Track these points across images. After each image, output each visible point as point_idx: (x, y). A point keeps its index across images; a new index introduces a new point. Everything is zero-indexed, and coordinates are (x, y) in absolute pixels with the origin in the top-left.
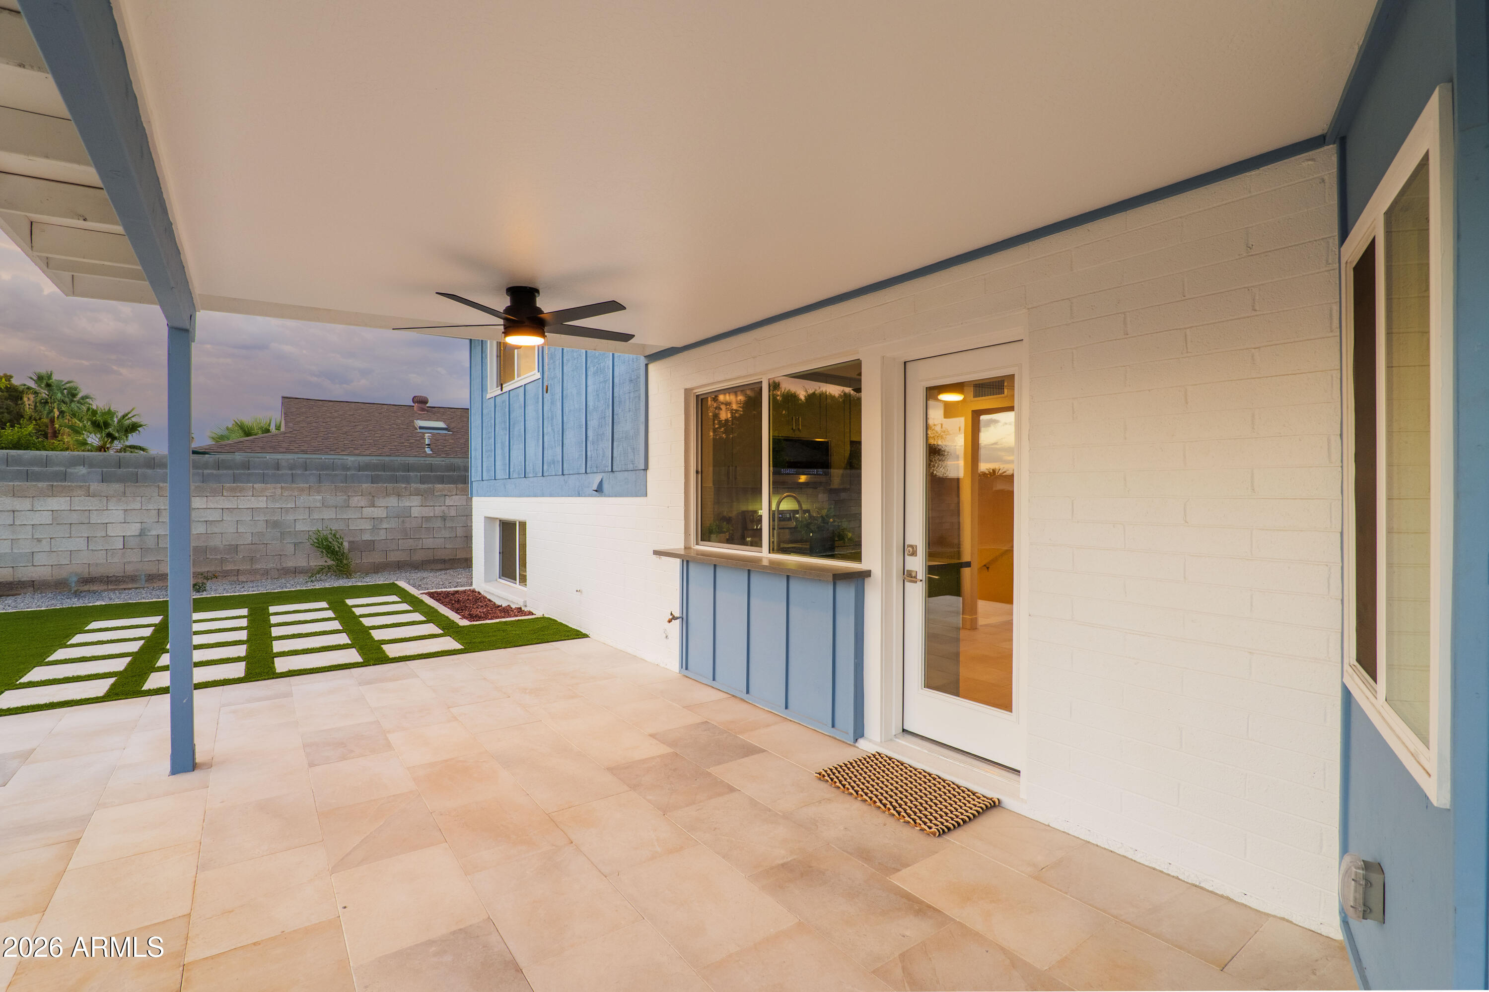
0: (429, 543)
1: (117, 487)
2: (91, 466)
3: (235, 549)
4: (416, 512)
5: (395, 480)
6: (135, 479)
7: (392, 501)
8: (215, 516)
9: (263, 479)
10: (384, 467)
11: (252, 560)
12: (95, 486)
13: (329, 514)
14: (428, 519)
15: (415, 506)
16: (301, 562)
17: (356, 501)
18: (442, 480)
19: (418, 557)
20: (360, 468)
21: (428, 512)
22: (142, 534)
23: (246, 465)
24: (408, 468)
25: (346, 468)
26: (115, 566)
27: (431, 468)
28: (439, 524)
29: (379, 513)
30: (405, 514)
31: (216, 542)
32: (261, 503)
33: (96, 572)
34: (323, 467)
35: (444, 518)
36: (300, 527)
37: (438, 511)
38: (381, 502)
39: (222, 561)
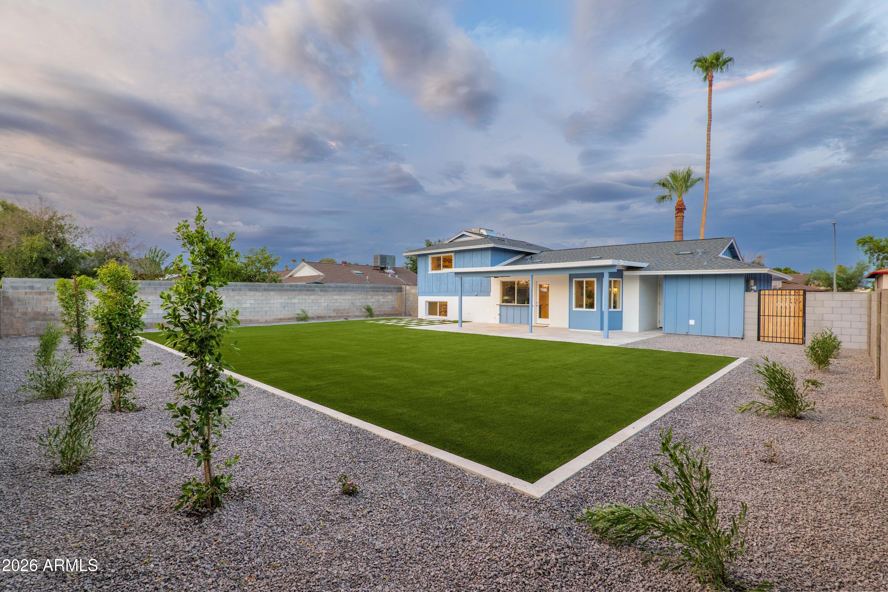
0: (384, 309)
1: (323, 293)
2: (319, 287)
3: (344, 310)
4: (381, 300)
5: (377, 291)
6: (326, 291)
7: (376, 297)
8: (341, 301)
9: (350, 291)
10: (375, 288)
11: (348, 313)
12: (319, 293)
13: (363, 301)
14: (384, 302)
15: (381, 299)
16: (357, 314)
17: (369, 297)
18: (387, 291)
19: (382, 313)
20: (371, 288)
21: (384, 300)
22: (328, 305)
23: (347, 287)
24: (380, 288)
25: (367, 288)
26: (323, 313)
27: (384, 288)
28: (386, 304)
29: (373, 300)
30: (378, 301)
31: (342, 308)
32: (350, 298)
33: (319, 315)
34: (363, 288)
35: (387, 302)
36: (357, 304)
37: (386, 300)
38: (374, 297)
39: (342, 313)
